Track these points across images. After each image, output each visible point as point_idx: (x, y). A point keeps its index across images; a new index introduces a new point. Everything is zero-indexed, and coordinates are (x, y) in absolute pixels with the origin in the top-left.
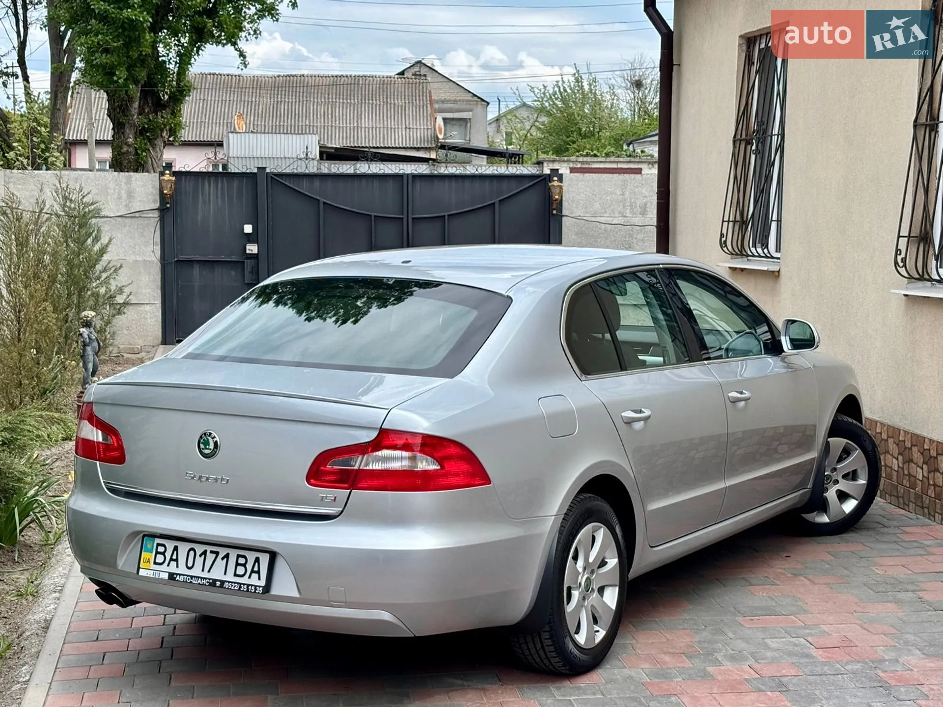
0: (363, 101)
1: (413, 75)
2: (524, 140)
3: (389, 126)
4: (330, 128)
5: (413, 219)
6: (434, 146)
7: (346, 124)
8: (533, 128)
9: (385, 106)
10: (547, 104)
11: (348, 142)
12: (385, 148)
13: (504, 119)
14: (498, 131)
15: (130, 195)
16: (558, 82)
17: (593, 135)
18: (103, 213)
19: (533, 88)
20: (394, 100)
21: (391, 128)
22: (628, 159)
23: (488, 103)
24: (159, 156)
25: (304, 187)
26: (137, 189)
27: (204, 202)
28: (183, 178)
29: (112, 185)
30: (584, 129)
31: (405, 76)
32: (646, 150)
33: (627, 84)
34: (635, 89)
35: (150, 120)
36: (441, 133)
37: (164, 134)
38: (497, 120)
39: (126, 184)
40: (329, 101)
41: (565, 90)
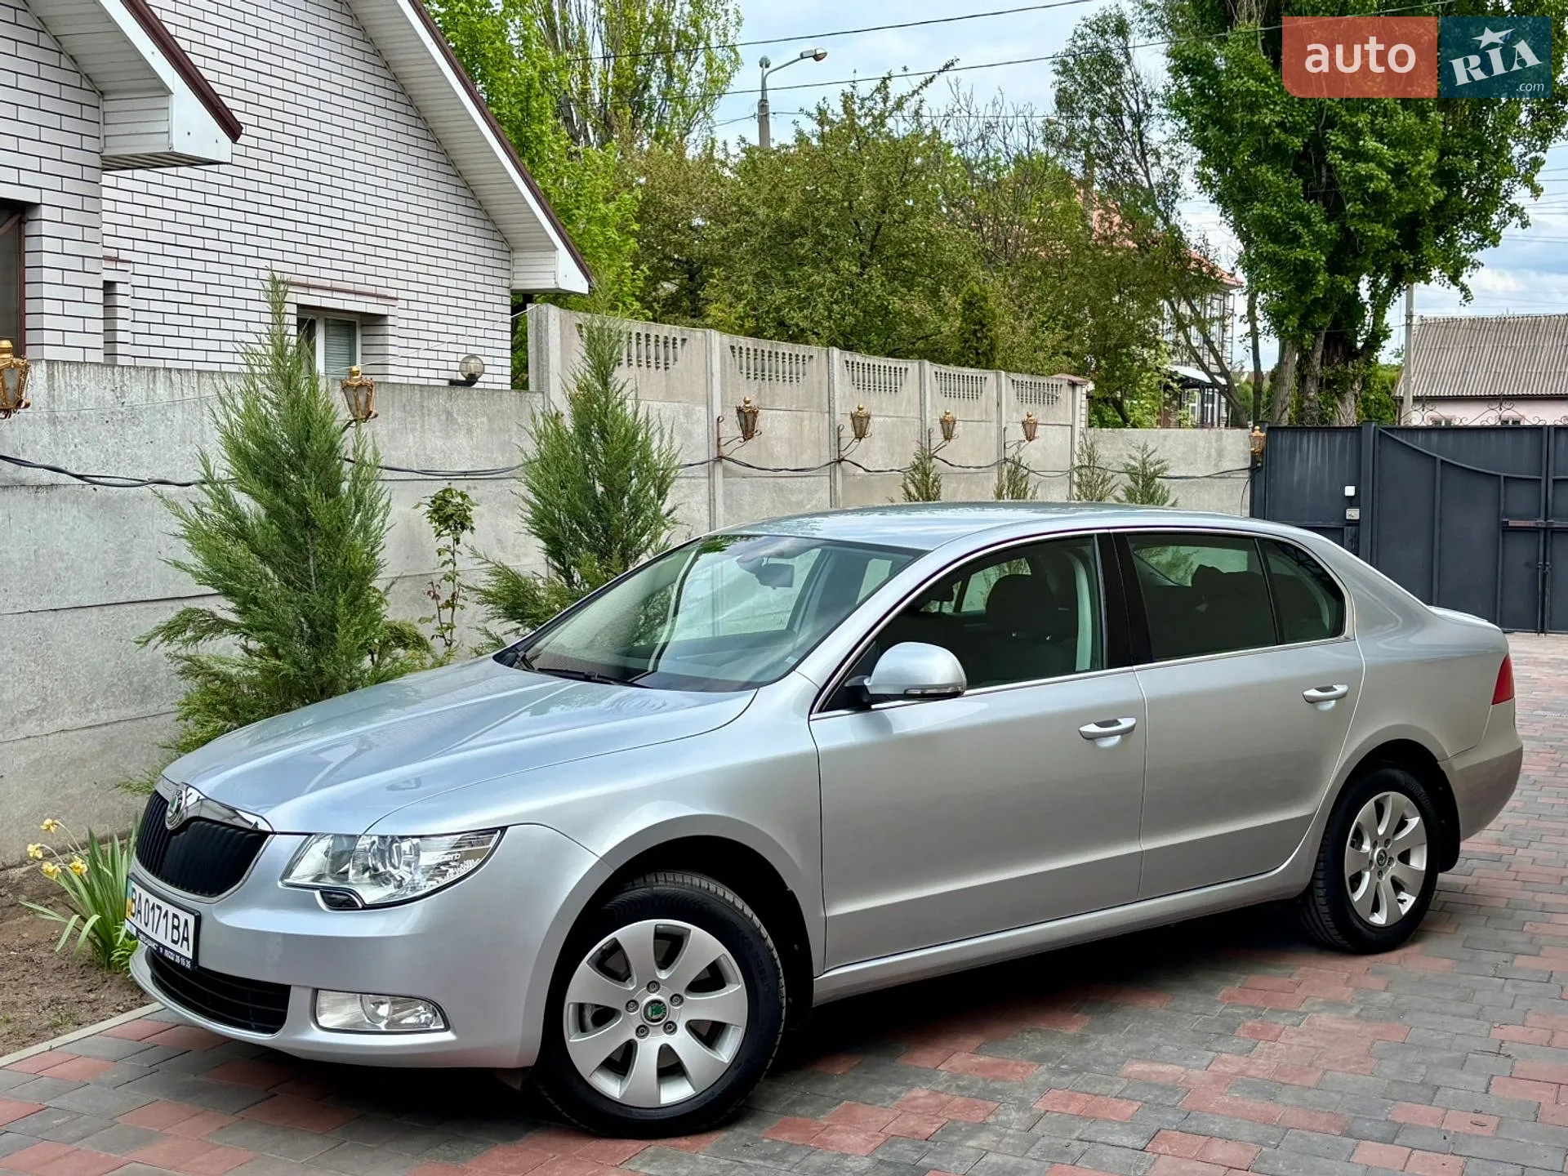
5: (1555, 481)
15: (1220, 453)
18: (1173, 474)
25: (1418, 443)
26: (1228, 446)
27: (1301, 460)
28: (1280, 434)
35: (1338, 371)
39: (1217, 441)
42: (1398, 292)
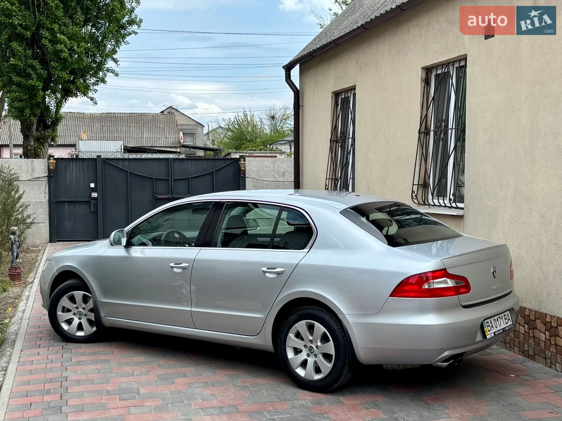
0: (144, 125)
1: (168, 113)
2: (221, 143)
3: (157, 137)
4: (128, 138)
5: (174, 179)
6: (179, 146)
7: (136, 136)
8: (225, 137)
9: (155, 127)
10: (231, 127)
11: (137, 144)
12: (155, 147)
13: (211, 133)
14: (208, 139)
15: (33, 170)
16: (235, 116)
17: (253, 141)
18: (20, 179)
19: (224, 119)
20: (159, 125)
21: (158, 138)
22: (270, 152)
23: (204, 126)
24: (46, 151)
25: (120, 165)
26: (37, 167)
27: (70, 172)
28: (60, 161)
29: (24, 165)
30: (248, 138)
31: (164, 113)
32: (278, 147)
33: (268, 118)
34: (272, 120)
35: (42, 134)
36: (182, 140)
37: (49, 141)
38: (208, 134)
39: (31, 164)
40: (128, 125)
41: (239, 120)
42: (65, 101)
